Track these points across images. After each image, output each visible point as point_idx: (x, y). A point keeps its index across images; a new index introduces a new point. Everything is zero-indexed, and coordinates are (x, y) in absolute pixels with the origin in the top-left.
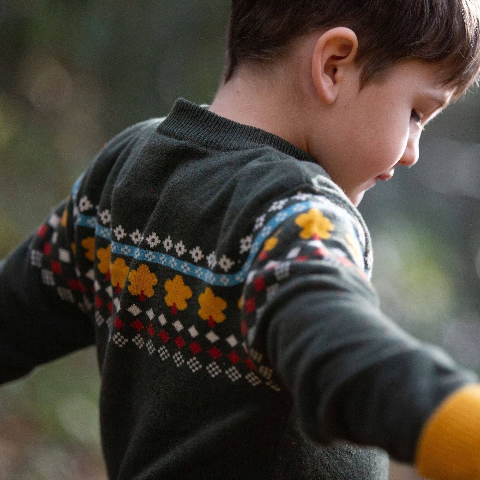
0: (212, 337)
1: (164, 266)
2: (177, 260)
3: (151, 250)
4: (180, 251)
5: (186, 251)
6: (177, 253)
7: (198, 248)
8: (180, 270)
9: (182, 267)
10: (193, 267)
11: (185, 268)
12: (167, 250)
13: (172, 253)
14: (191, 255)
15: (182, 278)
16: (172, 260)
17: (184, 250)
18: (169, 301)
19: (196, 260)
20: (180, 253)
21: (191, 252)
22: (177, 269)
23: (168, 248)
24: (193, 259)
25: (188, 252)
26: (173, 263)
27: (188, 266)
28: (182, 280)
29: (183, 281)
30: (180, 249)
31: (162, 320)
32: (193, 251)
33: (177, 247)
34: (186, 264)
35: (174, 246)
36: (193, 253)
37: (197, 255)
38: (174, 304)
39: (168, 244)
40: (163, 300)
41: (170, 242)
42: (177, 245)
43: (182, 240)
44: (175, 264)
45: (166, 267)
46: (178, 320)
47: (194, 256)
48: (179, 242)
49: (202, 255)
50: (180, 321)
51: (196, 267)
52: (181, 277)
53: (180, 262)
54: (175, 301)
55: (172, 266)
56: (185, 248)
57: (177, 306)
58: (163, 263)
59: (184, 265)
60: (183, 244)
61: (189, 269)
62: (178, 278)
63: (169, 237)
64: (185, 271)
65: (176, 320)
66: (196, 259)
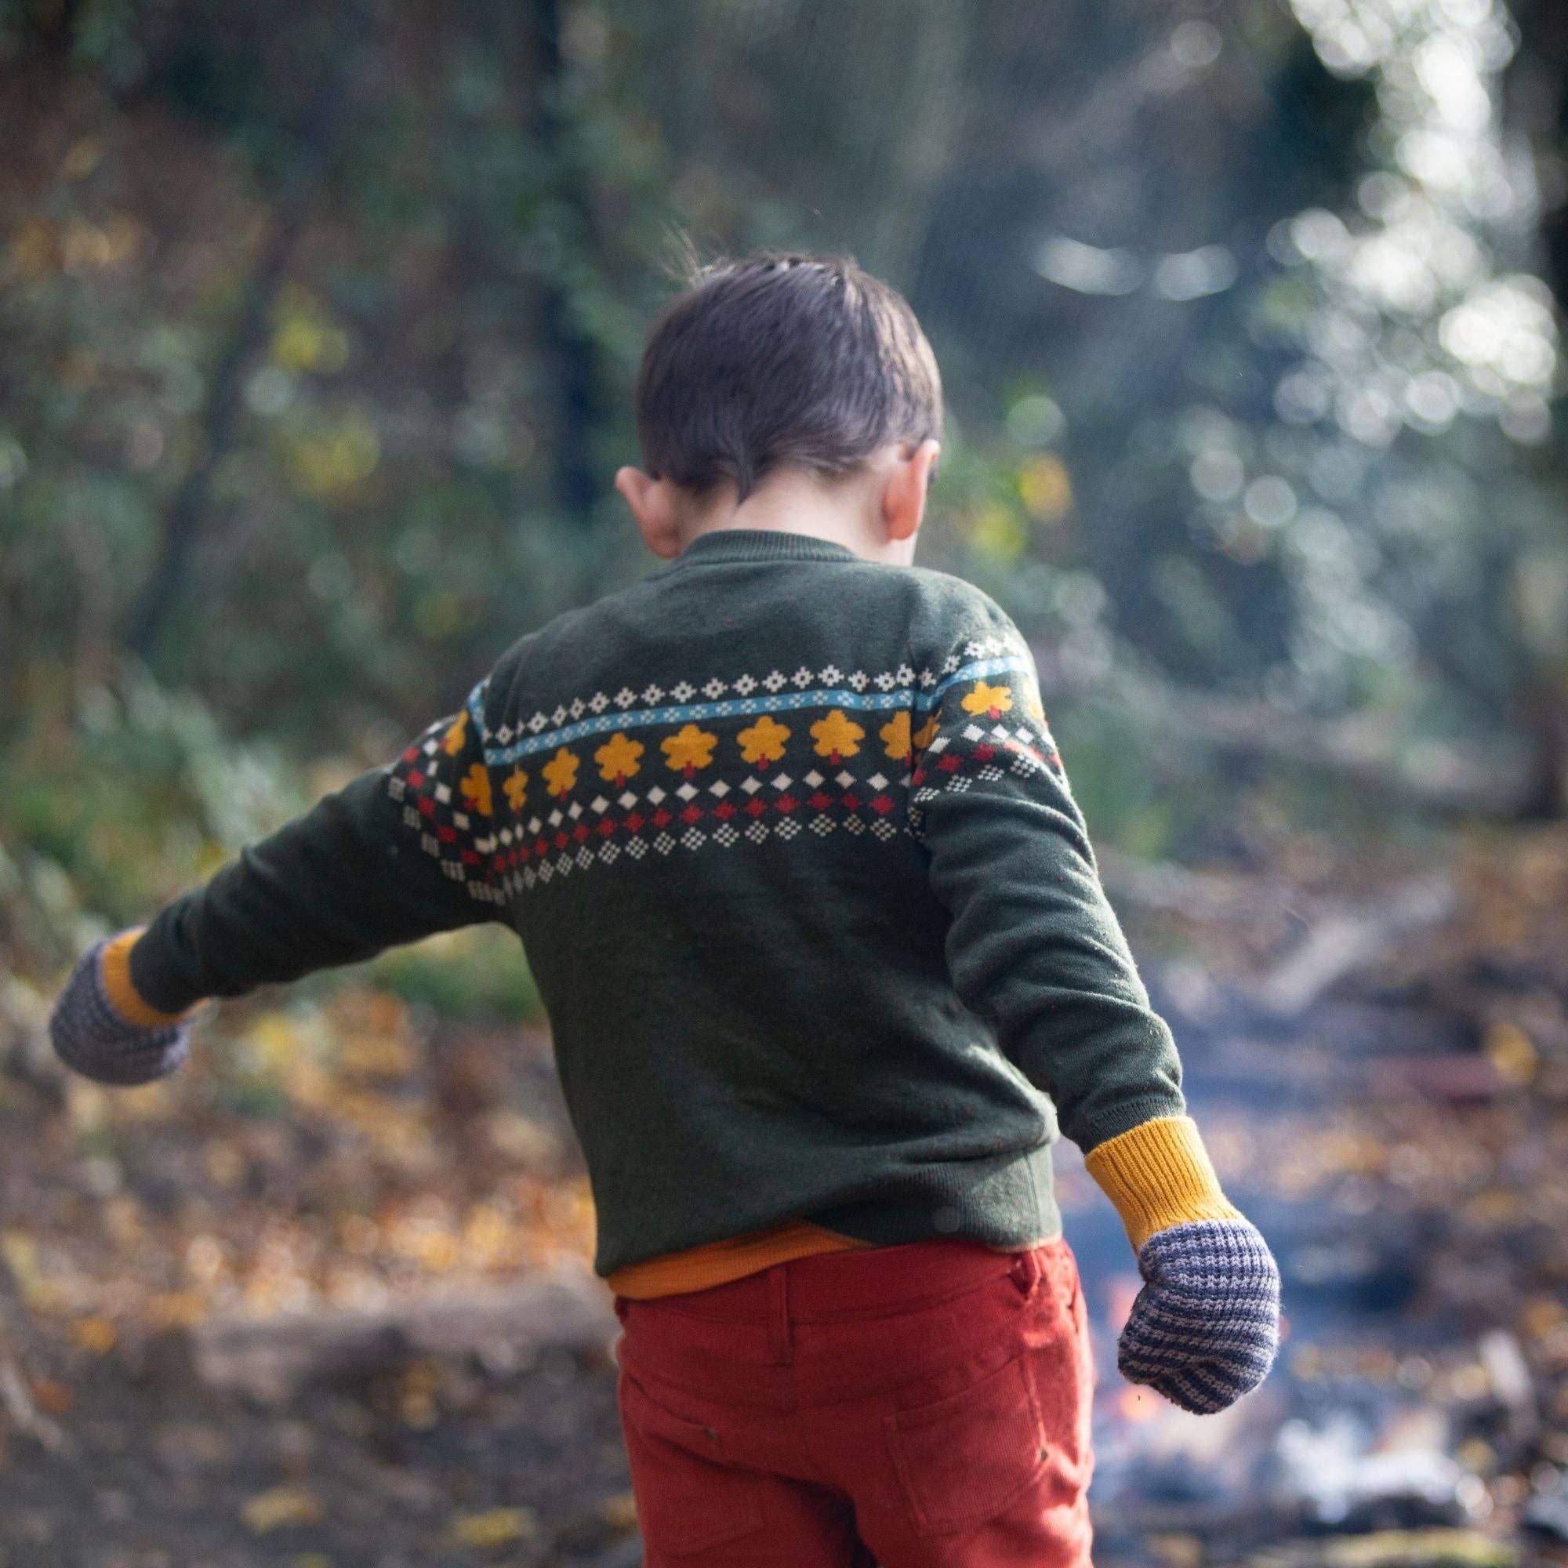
0: (846, 779)
3: (774, 694)
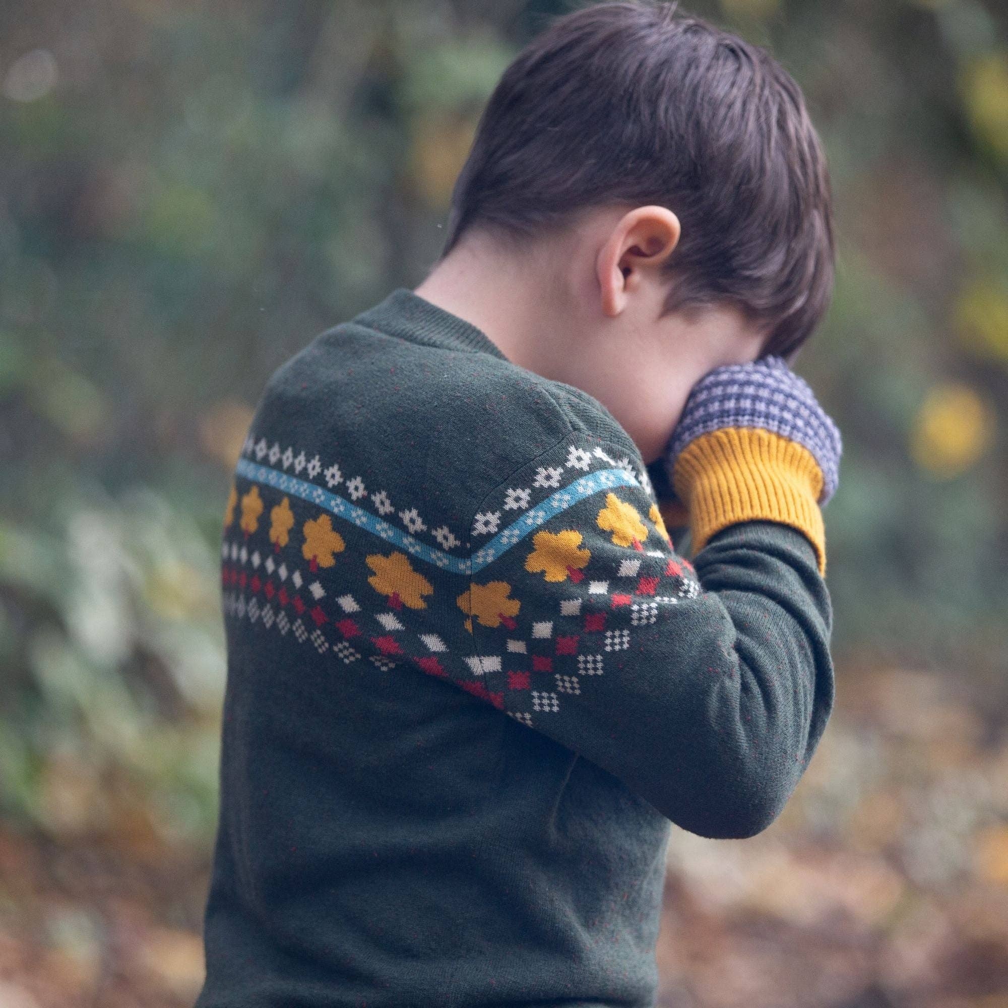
1: (304, 501)
2: (326, 492)
4: (332, 479)
5: (341, 480)
6: (327, 482)
7: (359, 479)
8: (328, 508)
9: (333, 503)
10: (349, 506)
11: (337, 505)
12: (311, 477)
13: (320, 481)
14: (347, 488)
15: (331, 520)
16: (317, 491)
17: (338, 479)
18: (308, 552)
19: (354, 497)
20: (331, 483)
21: (348, 483)
22: (325, 505)
23: (312, 474)
24: (350, 495)
25: (344, 482)
26: (319, 496)
27: (342, 503)
28: (329, 522)
29: (332, 524)
30: (333, 476)
31: (297, 580)
32: (352, 482)
33: (328, 473)
34: (339, 500)
35: (323, 471)
36: (351, 485)
37: (356, 489)
38: (315, 557)
39: (314, 468)
40: (300, 551)
41: (318, 464)
42: (328, 470)
43: (338, 463)
44: (323, 498)
45: (308, 502)
46: (318, 582)
47: (351, 490)
48: (332, 466)
49: (364, 491)
50: (320, 583)
51: (353, 507)
52: (328, 518)
53: (330, 495)
54: (317, 553)
55: (317, 501)
56: (341, 477)
57: (318, 560)
58: (303, 495)
59: (335, 500)
60: (339, 469)
61: (342, 508)
62: (324, 519)
63: (317, 457)
64: (336, 510)
65: (315, 581)
66: (355, 495)
